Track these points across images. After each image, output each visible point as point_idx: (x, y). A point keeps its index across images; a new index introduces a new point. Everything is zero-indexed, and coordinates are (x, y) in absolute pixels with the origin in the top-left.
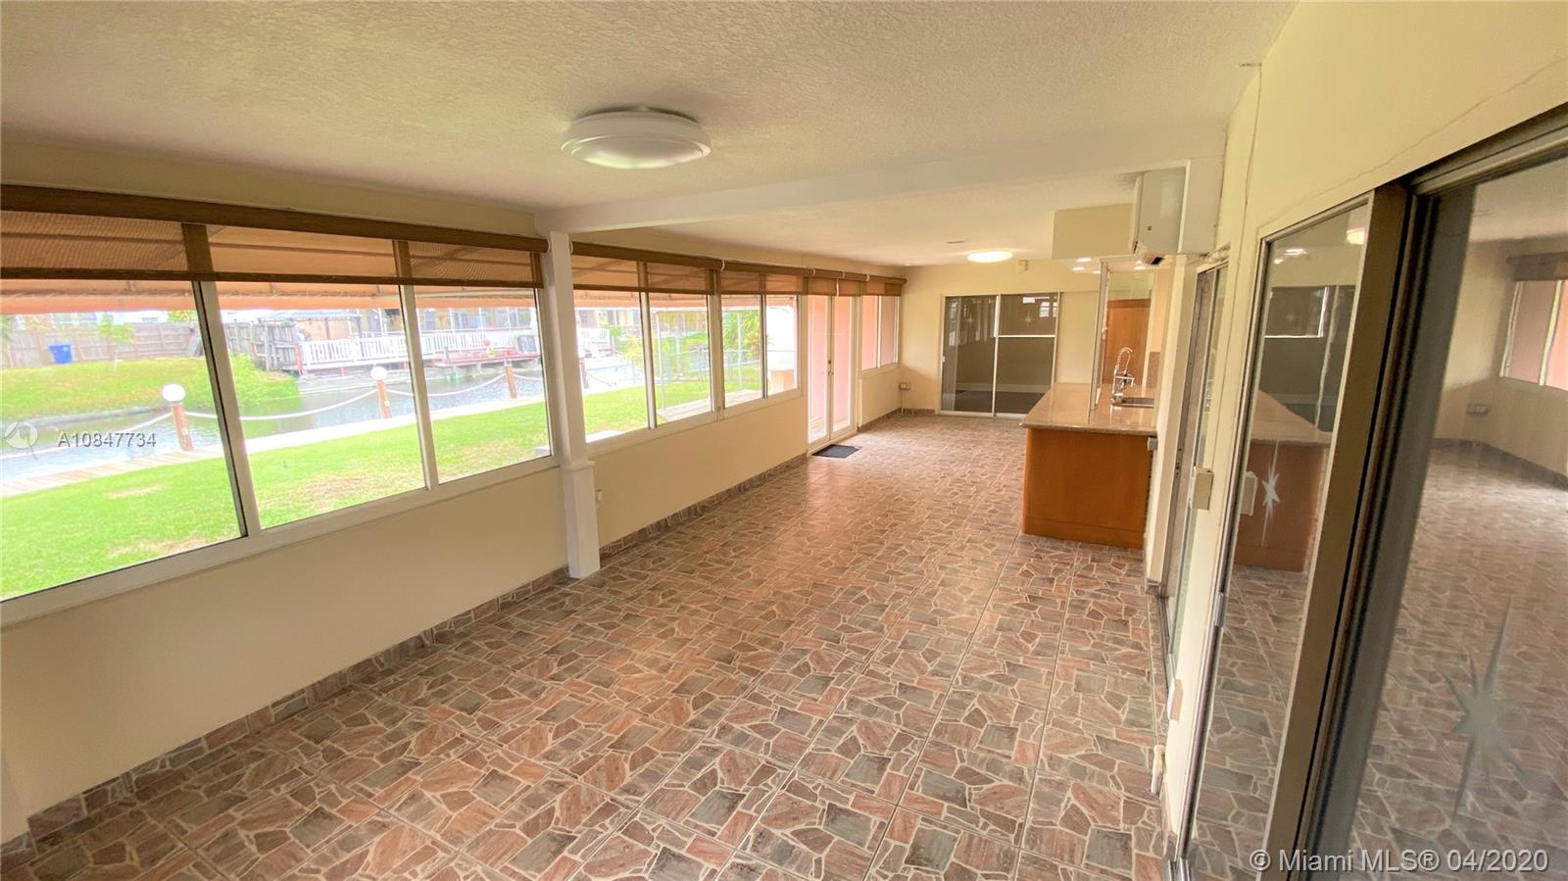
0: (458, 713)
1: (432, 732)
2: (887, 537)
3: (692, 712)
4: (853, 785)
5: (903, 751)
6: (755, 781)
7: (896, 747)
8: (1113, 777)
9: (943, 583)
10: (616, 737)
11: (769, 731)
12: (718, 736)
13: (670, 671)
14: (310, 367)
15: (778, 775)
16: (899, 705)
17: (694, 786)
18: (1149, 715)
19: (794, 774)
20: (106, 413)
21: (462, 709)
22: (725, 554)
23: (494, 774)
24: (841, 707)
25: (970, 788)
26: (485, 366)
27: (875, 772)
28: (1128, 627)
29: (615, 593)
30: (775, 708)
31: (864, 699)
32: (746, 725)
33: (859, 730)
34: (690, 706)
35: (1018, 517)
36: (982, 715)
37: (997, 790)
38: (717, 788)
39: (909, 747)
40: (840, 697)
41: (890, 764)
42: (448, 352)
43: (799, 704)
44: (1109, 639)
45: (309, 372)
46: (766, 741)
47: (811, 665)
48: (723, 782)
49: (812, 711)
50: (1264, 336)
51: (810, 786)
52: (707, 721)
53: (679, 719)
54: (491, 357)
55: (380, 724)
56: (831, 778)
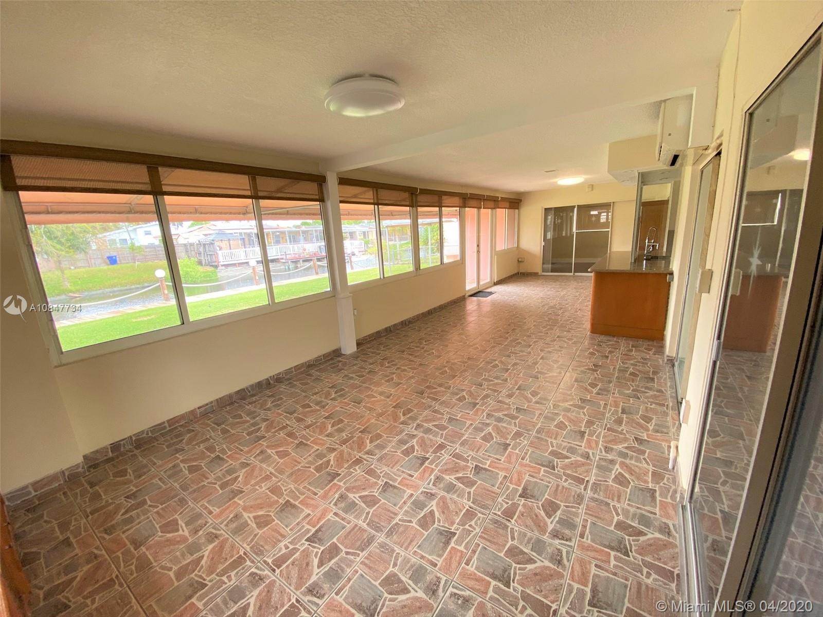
0: (285, 414)
1: (272, 422)
2: (510, 336)
3: (402, 417)
4: (489, 456)
5: (518, 441)
6: (435, 452)
7: (514, 438)
8: (644, 459)
9: (542, 358)
10: (363, 428)
11: (443, 428)
12: (416, 429)
13: (391, 397)
14: (222, 263)
15: (448, 449)
16: (517, 418)
17: (403, 452)
18: (668, 427)
19: (456, 449)
20: (133, 287)
21: (287, 413)
22: (421, 343)
23: (301, 443)
24: (483, 418)
25: (557, 461)
26: (304, 261)
27: (502, 450)
28: (654, 381)
29: (365, 361)
30: (446, 417)
31: (496, 414)
32: (430, 425)
33: (493, 429)
34: (401, 414)
35: (587, 325)
36: (565, 424)
37: (573, 462)
38: (415, 454)
39: (522, 438)
40: (482, 413)
41: (510, 447)
42: (286, 255)
43: (459, 415)
44: (642, 387)
45: (222, 266)
46: (441, 432)
47: (467, 397)
48: (418, 451)
49: (467, 419)
50: (741, 225)
51: (465, 456)
52: (410, 422)
53: (395, 420)
54: (307, 256)
55: (248, 419)
56: (477, 452)
